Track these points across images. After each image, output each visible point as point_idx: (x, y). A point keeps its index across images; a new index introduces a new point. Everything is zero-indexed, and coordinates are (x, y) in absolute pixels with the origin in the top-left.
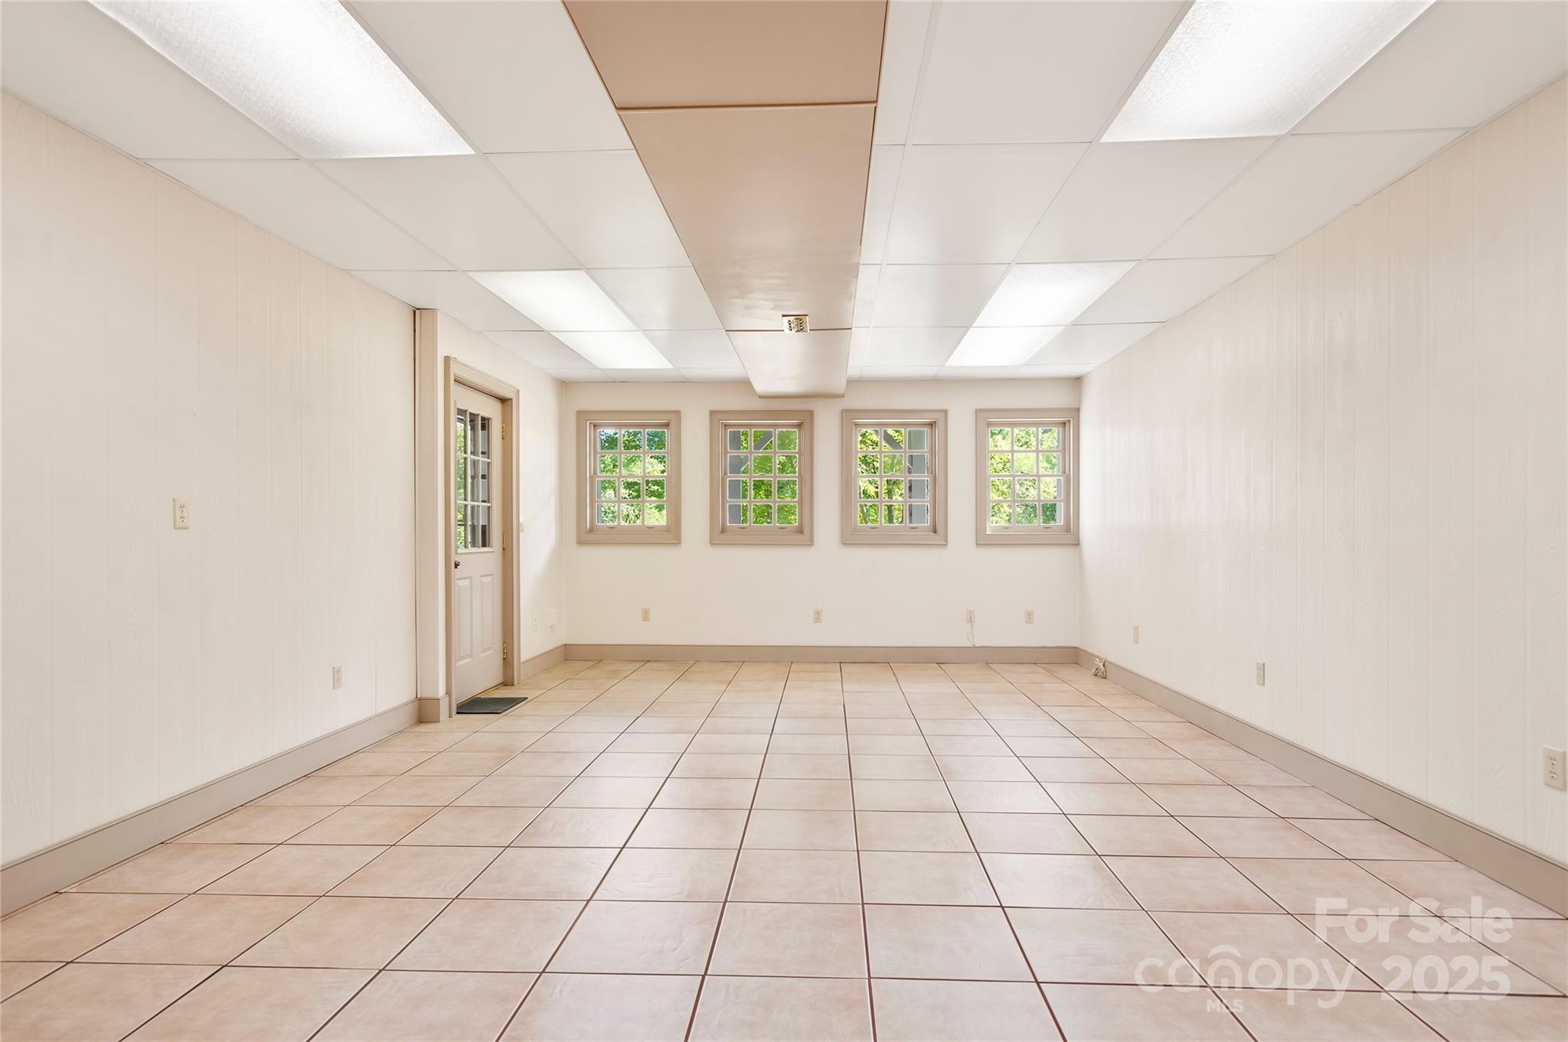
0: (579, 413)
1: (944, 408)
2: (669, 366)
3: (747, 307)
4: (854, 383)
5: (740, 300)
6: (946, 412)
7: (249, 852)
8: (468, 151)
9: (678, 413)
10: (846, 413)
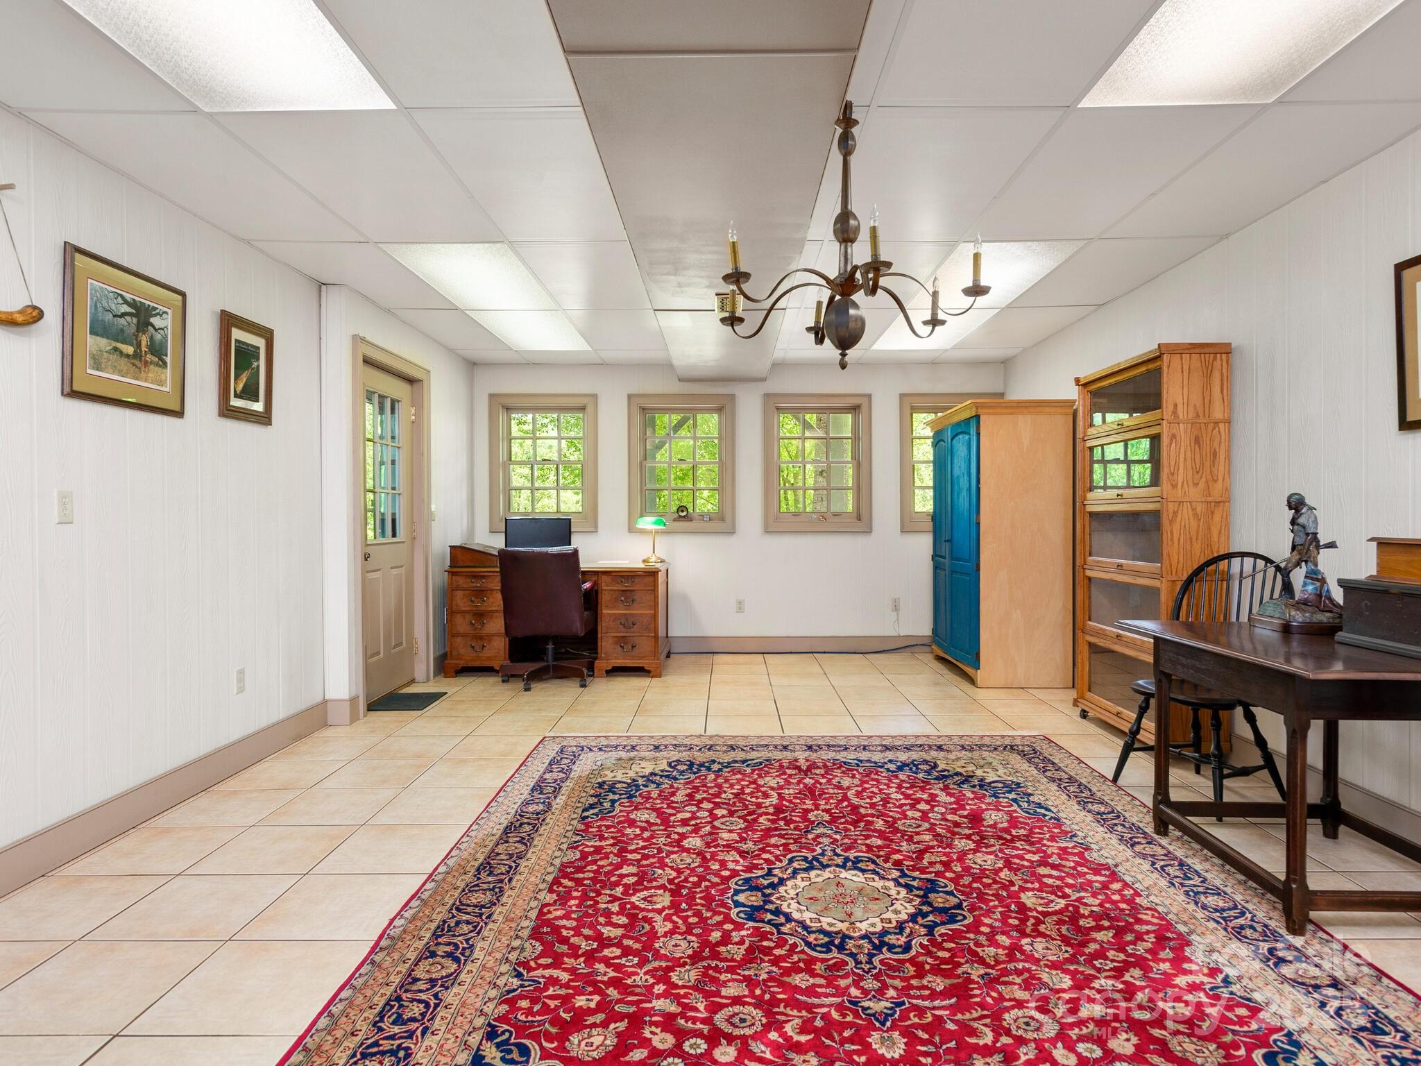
0: (491, 396)
1: (867, 392)
2: (586, 347)
3: (680, 285)
4: (779, 366)
5: (672, 277)
6: (869, 396)
7: (145, 886)
8: (388, 104)
9: (595, 396)
10: (767, 396)
